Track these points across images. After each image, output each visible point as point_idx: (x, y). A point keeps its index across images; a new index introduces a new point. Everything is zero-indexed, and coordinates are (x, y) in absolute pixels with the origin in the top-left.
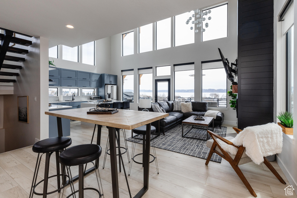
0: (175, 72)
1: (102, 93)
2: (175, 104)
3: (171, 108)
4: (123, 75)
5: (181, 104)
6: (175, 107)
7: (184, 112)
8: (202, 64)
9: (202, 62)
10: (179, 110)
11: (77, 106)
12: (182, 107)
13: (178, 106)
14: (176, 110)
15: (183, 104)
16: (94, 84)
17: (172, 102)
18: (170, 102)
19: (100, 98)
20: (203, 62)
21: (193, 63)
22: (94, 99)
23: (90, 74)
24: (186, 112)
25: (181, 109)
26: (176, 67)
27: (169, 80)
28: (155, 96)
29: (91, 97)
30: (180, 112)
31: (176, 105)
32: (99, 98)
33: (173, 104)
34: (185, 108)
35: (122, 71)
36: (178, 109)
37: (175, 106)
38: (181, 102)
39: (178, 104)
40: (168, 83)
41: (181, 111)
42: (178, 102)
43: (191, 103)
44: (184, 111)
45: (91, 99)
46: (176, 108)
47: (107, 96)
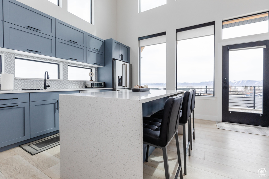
1: (105, 77)
4: (141, 46)
11: (55, 104)
16: (92, 57)
19: (104, 86)
22: (92, 88)
23: (86, 36)
29: (85, 83)
32: (100, 85)
35: (140, 39)
45: (86, 87)
47: (117, 82)
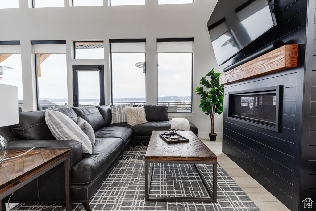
0: (113, 54)
2: (115, 111)
3: (106, 118)
5: (127, 109)
6: (116, 117)
7: (133, 126)
8: (158, 43)
9: (157, 39)
10: (123, 121)
12: (129, 116)
13: (121, 113)
14: (117, 122)
15: (129, 110)
17: (109, 107)
18: (105, 108)
20: (159, 40)
21: (143, 40)
24: (136, 124)
25: (126, 119)
26: (113, 44)
27: (100, 68)
28: (74, 97)
30: (124, 125)
31: (117, 112)
33: (110, 111)
34: (134, 117)
36: (121, 119)
37: (116, 114)
38: (126, 107)
39: (120, 111)
40: (98, 72)
41: (126, 123)
42: (119, 106)
43: (144, 108)
44: (132, 122)
46: (116, 119)
